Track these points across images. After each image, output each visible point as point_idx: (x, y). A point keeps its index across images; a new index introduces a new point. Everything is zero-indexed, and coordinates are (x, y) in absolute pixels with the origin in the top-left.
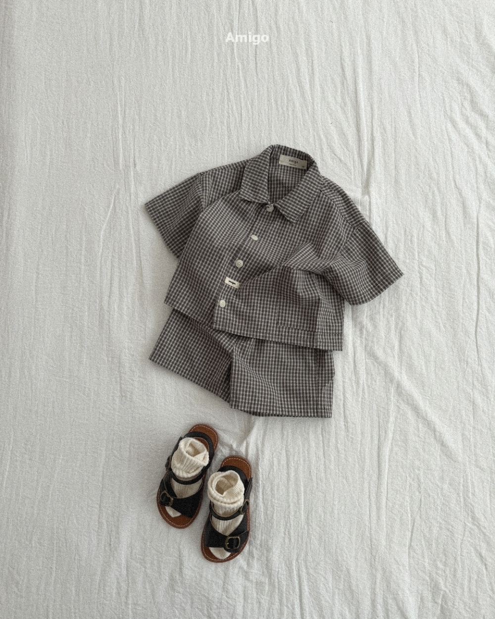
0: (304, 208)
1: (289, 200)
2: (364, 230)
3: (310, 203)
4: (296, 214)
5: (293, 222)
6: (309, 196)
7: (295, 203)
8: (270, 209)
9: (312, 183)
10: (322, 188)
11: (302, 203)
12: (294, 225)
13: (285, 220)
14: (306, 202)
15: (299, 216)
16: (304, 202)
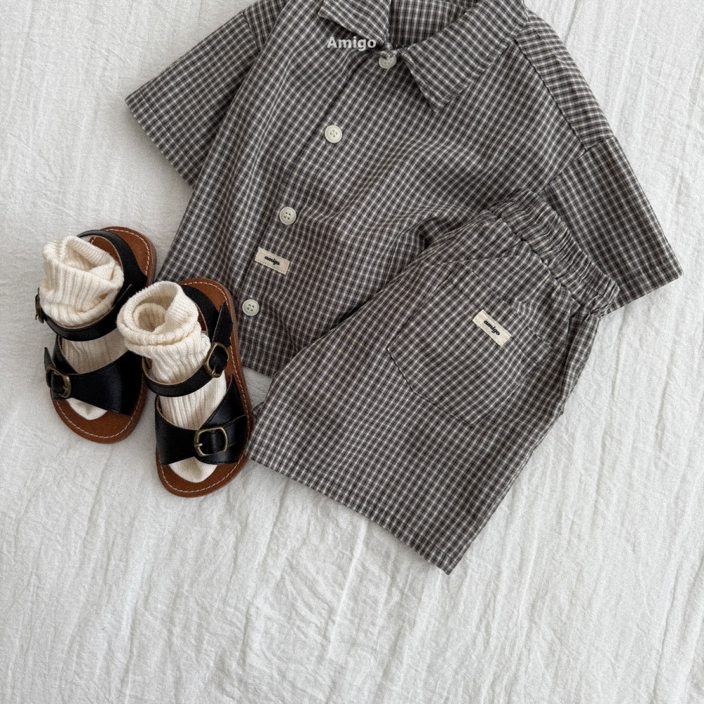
0: (468, 75)
1: (437, 47)
2: (604, 158)
3: (484, 66)
4: (447, 87)
5: (434, 105)
6: (486, 48)
7: (449, 58)
8: (388, 62)
9: (499, 16)
10: (520, 35)
11: (466, 62)
12: (437, 112)
13: (416, 97)
14: (477, 61)
15: (454, 93)
16: (472, 62)
